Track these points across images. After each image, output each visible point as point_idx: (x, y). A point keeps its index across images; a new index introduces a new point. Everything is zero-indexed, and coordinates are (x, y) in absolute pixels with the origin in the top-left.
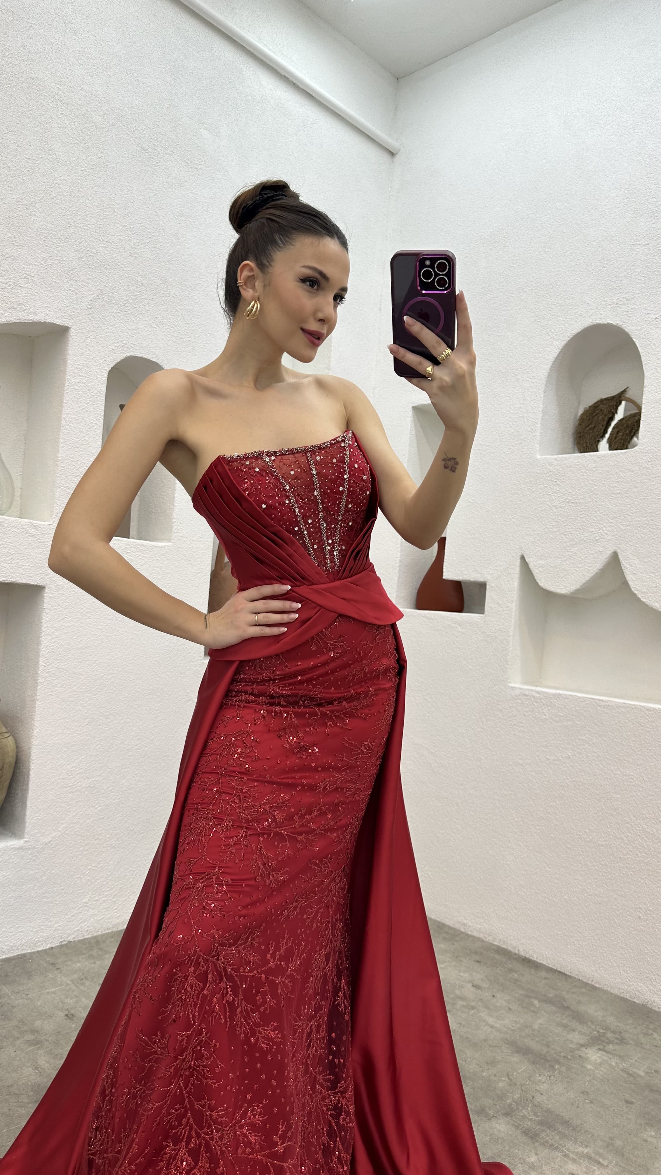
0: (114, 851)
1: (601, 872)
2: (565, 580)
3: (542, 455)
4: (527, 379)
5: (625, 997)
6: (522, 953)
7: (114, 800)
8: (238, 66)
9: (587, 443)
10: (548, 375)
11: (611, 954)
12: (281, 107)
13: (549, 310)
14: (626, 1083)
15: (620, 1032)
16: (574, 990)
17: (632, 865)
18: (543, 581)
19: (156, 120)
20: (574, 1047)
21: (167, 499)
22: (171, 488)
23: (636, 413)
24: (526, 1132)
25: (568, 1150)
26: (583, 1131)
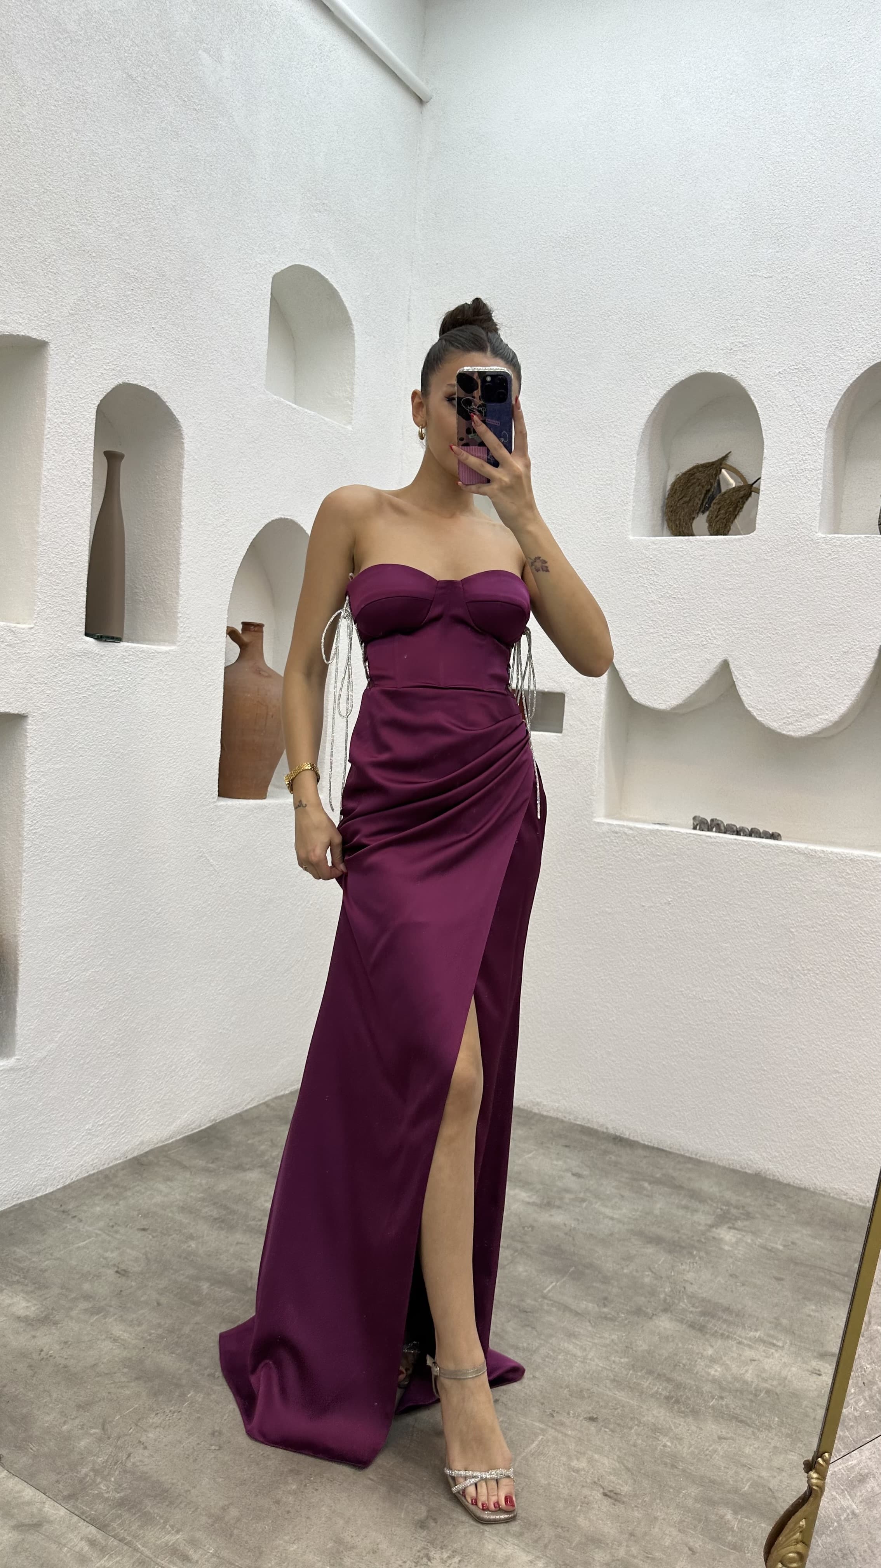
2: (665, 693)
3: (634, 536)
9: (680, 520)
10: (643, 433)
13: (644, 348)
14: (768, 1259)
15: (743, 1207)
16: (680, 1166)
18: (637, 692)
20: (704, 1228)
21: (167, 585)
22: (172, 570)
23: (741, 487)
24: (692, 1326)
25: (740, 1337)
26: (747, 1316)
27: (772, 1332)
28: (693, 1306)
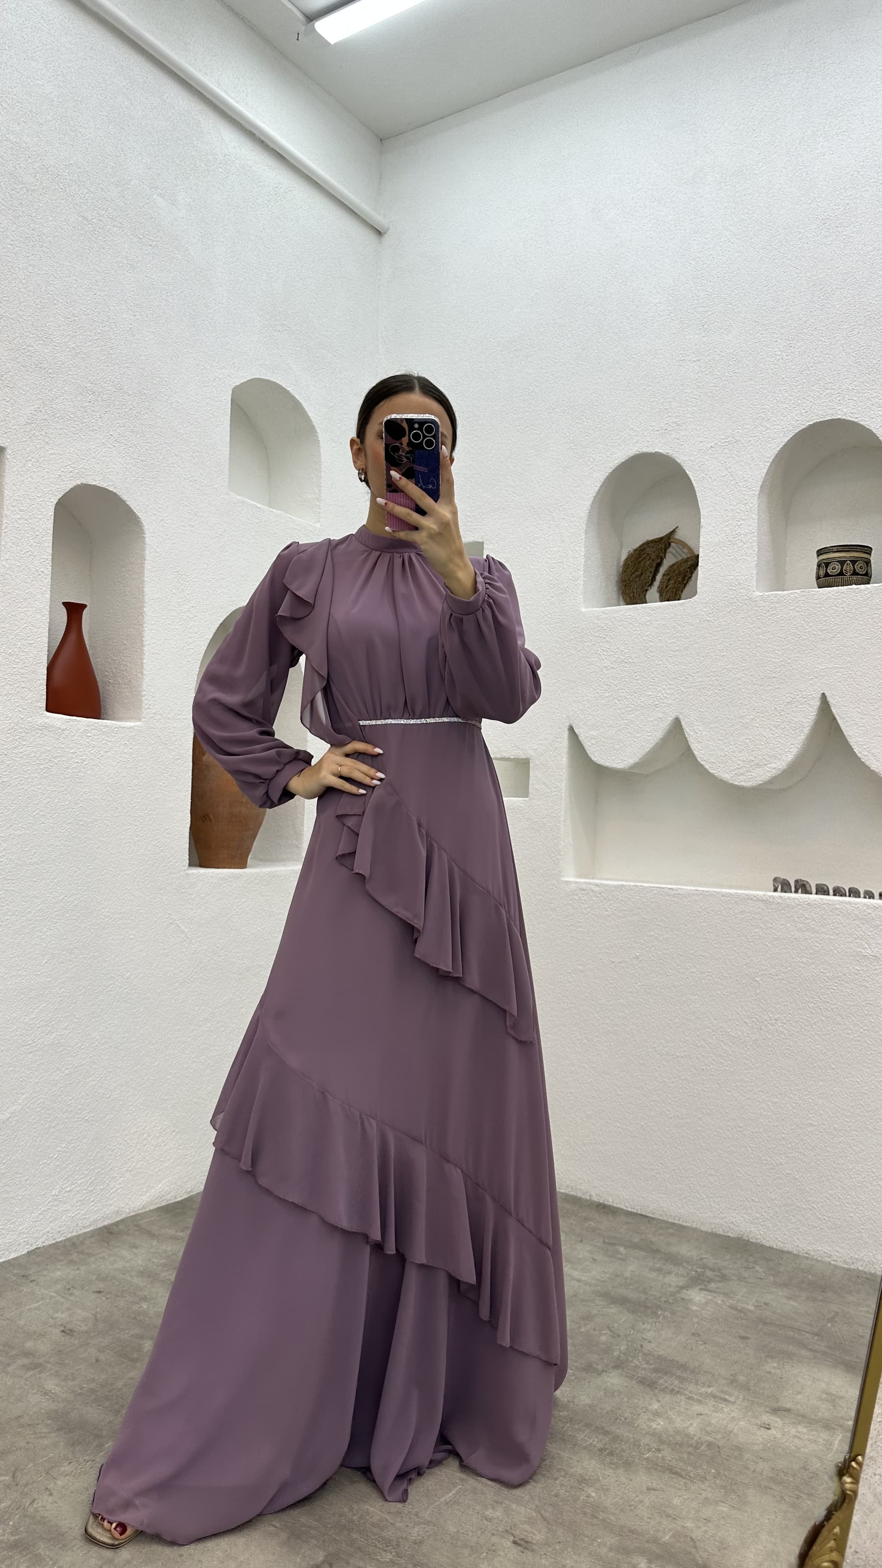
0: (87, 1126)
1: (681, 1088)
2: (622, 752)
3: (586, 608)
4: (564, 517)
5: (718, 1233)
6: (595, 1199)
7: (84, 1060)
8: (195, 117)
9: (633, 592)
10: (589, 513)
11: (699, 1185)
12: (249, 170)
13: (586, 436)
14: (737, 1319)
15: (719, 1269)
16: (661, 1232)
17: (717, 1076)
18: (597, 755)
19: (100, 181)
20: (674, 1290)
21: (133, 666)
22: (137, 652)
23: (689, 558)
24: (642, 1382)
25: (691, 1392)
26: (702, 1373)
27: (726, 1389)
28: (648, 1363)
